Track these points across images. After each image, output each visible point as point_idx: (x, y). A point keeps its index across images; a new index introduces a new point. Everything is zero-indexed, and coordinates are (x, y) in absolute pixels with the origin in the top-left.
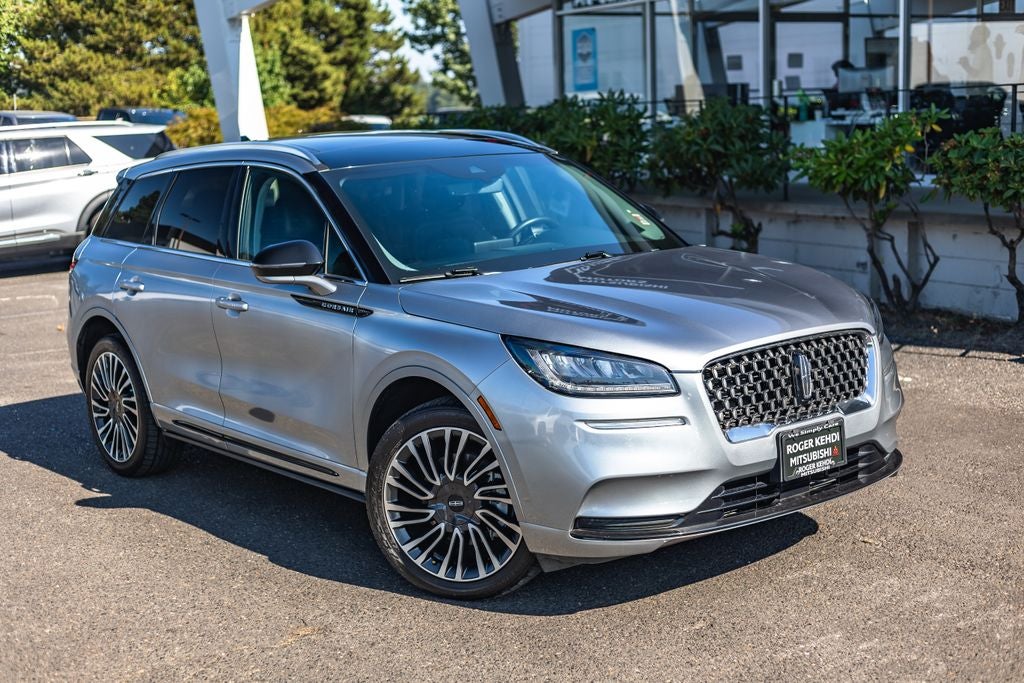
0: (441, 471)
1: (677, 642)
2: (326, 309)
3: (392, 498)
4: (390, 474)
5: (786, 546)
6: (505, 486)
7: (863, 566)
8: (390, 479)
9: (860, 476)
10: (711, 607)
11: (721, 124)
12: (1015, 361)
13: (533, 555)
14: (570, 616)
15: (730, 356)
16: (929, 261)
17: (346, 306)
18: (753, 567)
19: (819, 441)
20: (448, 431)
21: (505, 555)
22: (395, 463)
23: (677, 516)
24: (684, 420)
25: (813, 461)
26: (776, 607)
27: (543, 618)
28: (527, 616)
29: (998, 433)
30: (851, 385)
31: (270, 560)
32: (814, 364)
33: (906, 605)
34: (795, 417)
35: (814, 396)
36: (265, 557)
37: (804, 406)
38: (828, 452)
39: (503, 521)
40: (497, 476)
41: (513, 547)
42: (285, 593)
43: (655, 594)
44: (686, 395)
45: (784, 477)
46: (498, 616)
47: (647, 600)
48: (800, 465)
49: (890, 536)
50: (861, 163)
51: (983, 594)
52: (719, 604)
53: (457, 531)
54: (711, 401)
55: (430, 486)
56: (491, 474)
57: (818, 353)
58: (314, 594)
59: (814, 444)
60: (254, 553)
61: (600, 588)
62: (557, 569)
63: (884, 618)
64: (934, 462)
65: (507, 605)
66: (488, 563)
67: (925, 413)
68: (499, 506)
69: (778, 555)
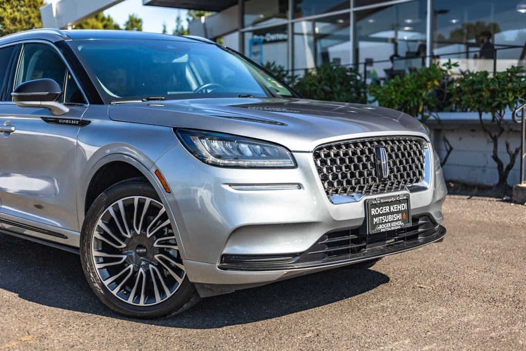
0: (131, 228)
1: (292, 345)
2: (62, 123)
3: (97, 248)
4: (96, 231)
5: (368, 290)
6: (174, 237)
7: (421, 301)
8: (96, 234)
9: (419, 238)
10: (318, 324)
11: (328, 75)
12: (500, 201)
13: (193, 284)
14: (218, 329)
15: (333, 144)
16: (447, 149)
17: (74, 120)
18: (346, 301)
19: (394, 208)
20: (136, 198)
21: (175, 286)
22: (100, 222)
23: (294, 255)
24: (300, 186)
25: (389, 222)
26: (363, 324)
27: (199, 330)
28: (188, 329)
29: (497, 233)
30: (414, 174)
31: (19, 296)
32: (390, 156)
33: (453, 323)
34: (377, 191)
35: (389, 178)
36: (16, 295)
37: (383, 184)
38: (399, 216)
39: (173, 263)
40: (170, 231)
41: (180, 281)
42: (22, 315)
43: (279, 316)
44: (301, 167)
45: (370, 231)
46: (168, 329)
47: (274, 320)
48: (380, 224)
49: (437, 284)
50: (409, 91)
51: (504, 316)
52: (323, 322)
53: (141, 270)
54: (319, 174)
55: (123, 239)
56: (166, 230)
57: (392, 150)
58: (41, 316)
59: (390, 209)
60: (10, 292)
61: (242, 312)
62: (210, 296)
63: (439, 331)
64: (460, 247)
65: (175, 323)
66: (162, 292)
67: (451, 224)
68: (171, 252)
69: (363, 294)
